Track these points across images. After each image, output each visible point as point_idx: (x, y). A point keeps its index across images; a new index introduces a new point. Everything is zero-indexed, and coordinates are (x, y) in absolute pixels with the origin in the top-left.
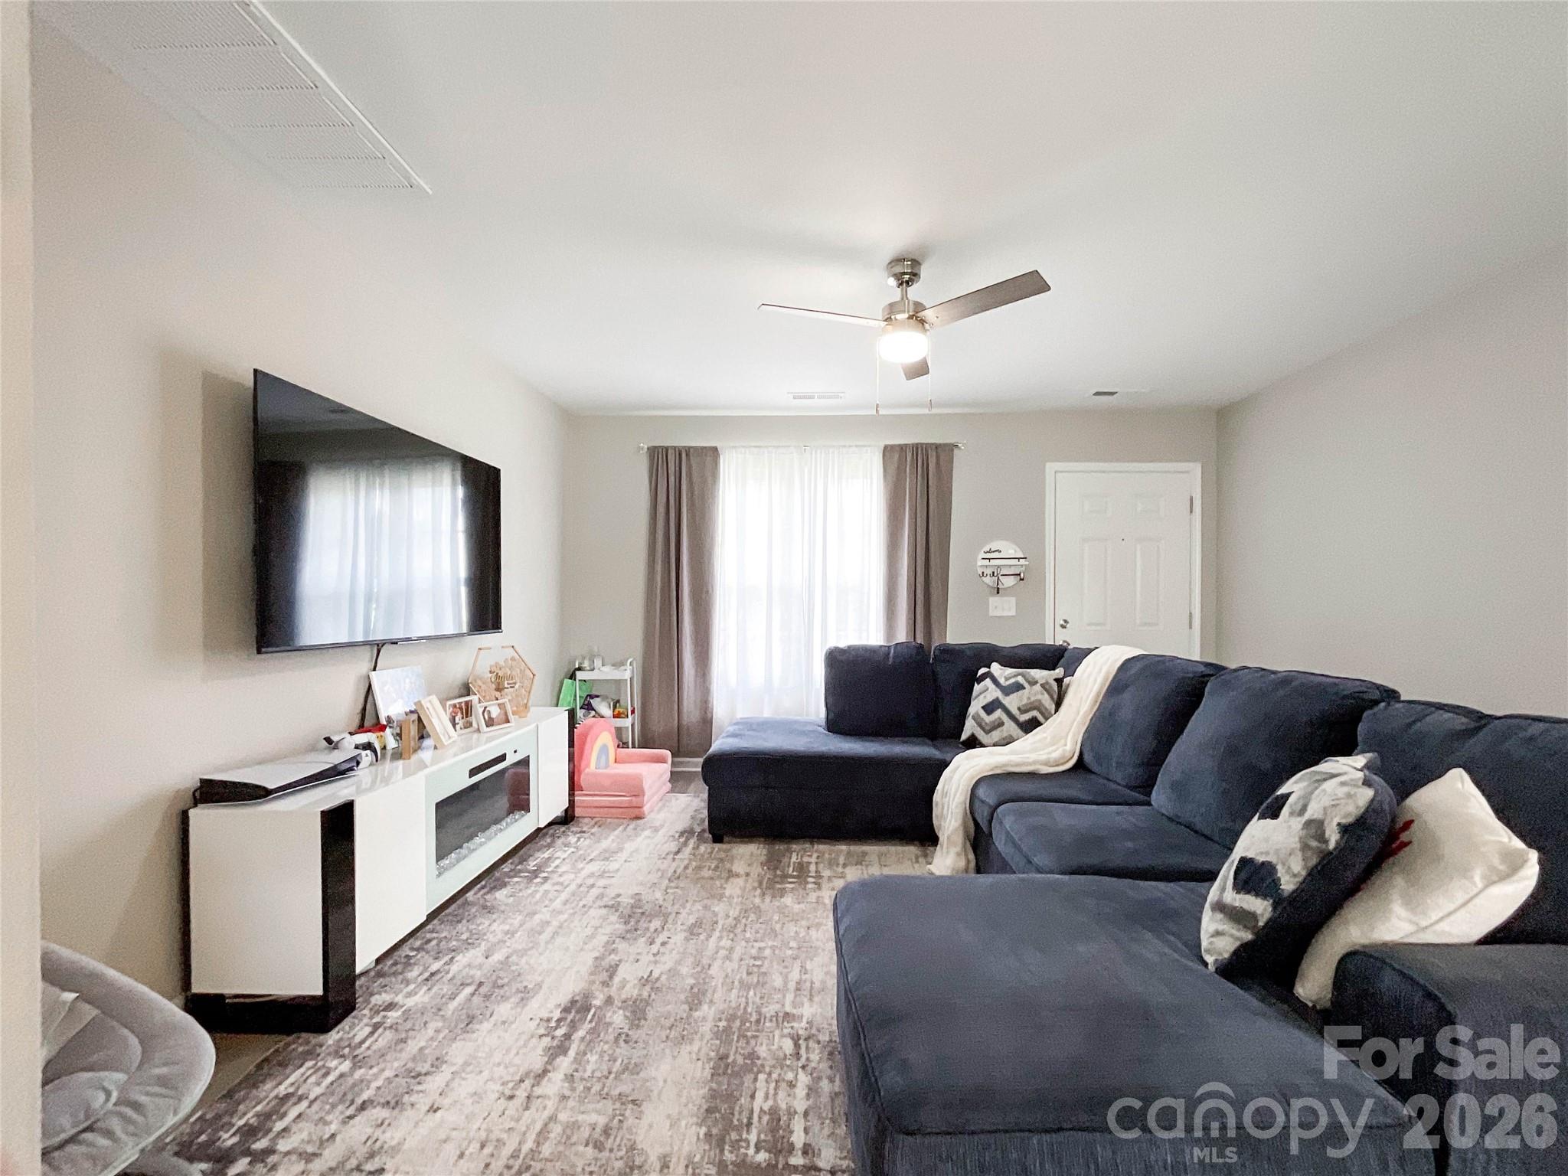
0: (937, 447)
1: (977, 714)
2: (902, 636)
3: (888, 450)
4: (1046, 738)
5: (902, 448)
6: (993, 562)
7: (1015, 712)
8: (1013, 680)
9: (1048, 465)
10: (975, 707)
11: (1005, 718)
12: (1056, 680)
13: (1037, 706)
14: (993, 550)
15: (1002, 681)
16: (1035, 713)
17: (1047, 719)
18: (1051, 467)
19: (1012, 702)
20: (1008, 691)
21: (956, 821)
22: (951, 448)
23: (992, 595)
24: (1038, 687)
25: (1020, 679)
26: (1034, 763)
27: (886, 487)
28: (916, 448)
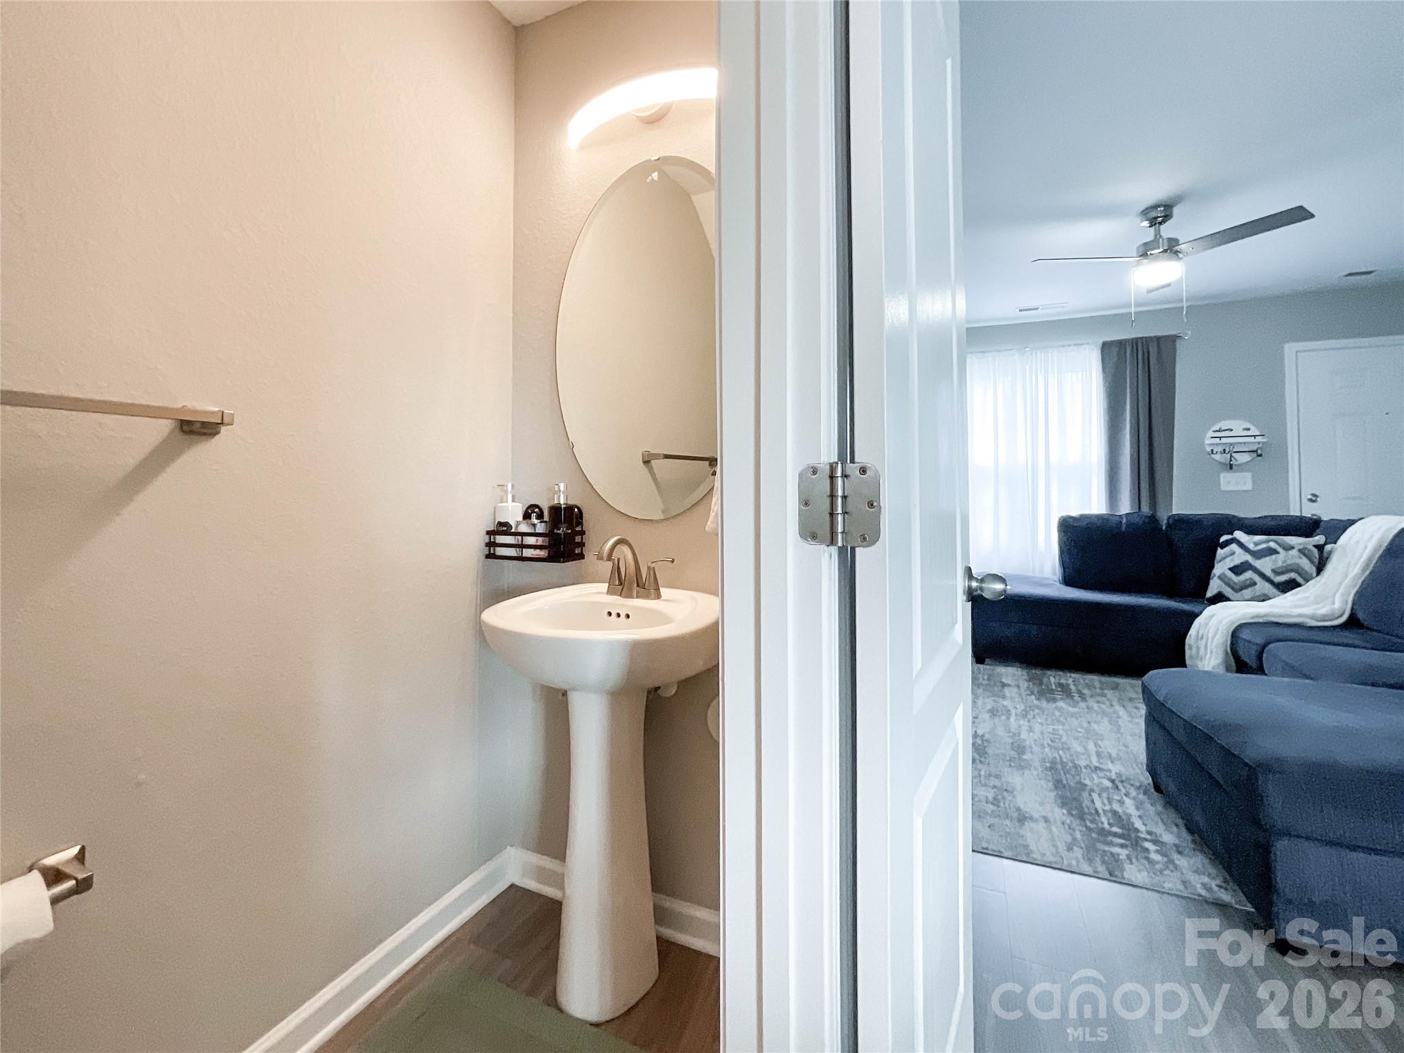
0: (1158, 339)
1: (1223, 574)
2: (1125, 507)
3: (1106, 347)
4: (1308, 597)
5: (1121, 344)
6: (1224, 440)
7: (1269, 573)
8: (1264, 546)
9: (1287, 347)
10: (1220, 568)
11: (1257, 578)
12: (1315, 546)
13: (1297, 569)
14: (1223, 428)
15: (1251, 547)
16: (1293, 575)
17: (1307, 581)
18: (1290, 349)
19: (1265, 565)
20: (1258, 555)
21: (1216, 659)
22: (1173, 339)
23: (1224, 470)
24: (1294, 552)
25: (1272, 545)
26: (1300, 616)
27: (1105, 378)
28: (1135, 342)
